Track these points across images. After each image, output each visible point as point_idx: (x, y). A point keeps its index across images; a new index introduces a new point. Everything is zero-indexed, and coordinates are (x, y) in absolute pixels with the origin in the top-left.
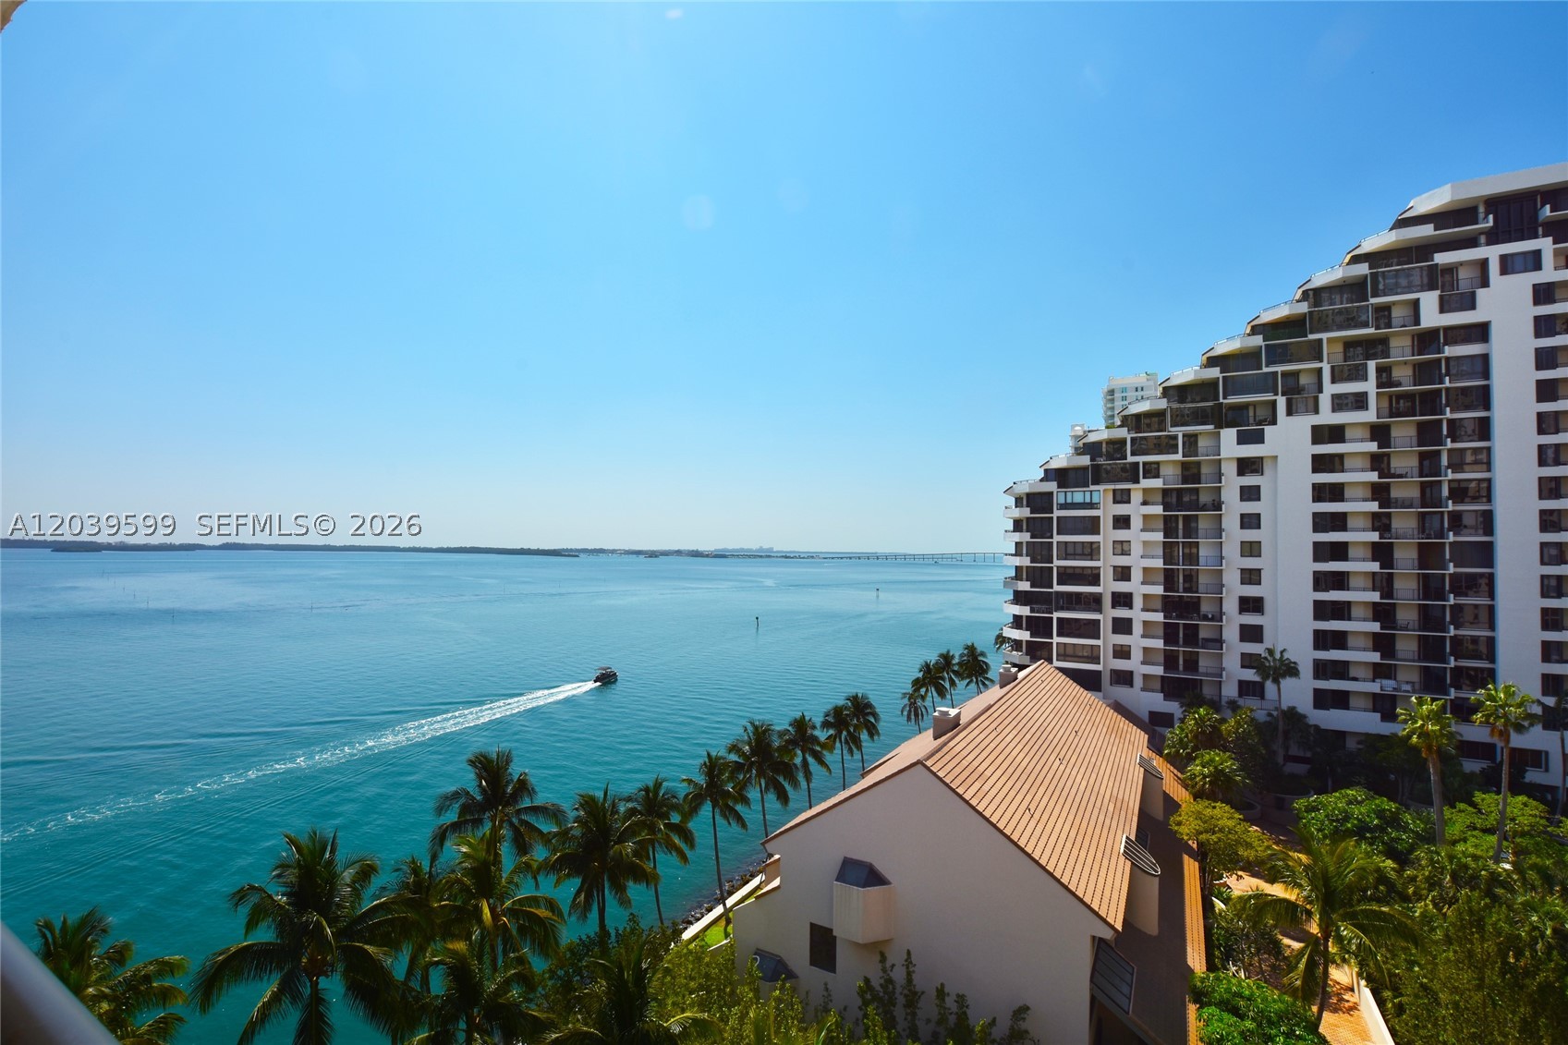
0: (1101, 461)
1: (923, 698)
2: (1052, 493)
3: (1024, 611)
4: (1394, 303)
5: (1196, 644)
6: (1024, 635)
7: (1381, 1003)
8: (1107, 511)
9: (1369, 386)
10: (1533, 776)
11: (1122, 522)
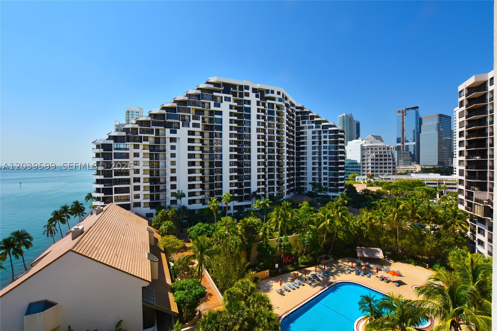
0: (130, 135)
1: (55, 225)
2: (112, 144)
3: (101, 186)
4: (206, 102)
5: (159, 191)
6: (102, 195)
7: (208, 272)
8: (132, 151)
9: (200, 122)
10: (228, 212)
11: (136, 155)
